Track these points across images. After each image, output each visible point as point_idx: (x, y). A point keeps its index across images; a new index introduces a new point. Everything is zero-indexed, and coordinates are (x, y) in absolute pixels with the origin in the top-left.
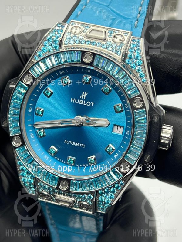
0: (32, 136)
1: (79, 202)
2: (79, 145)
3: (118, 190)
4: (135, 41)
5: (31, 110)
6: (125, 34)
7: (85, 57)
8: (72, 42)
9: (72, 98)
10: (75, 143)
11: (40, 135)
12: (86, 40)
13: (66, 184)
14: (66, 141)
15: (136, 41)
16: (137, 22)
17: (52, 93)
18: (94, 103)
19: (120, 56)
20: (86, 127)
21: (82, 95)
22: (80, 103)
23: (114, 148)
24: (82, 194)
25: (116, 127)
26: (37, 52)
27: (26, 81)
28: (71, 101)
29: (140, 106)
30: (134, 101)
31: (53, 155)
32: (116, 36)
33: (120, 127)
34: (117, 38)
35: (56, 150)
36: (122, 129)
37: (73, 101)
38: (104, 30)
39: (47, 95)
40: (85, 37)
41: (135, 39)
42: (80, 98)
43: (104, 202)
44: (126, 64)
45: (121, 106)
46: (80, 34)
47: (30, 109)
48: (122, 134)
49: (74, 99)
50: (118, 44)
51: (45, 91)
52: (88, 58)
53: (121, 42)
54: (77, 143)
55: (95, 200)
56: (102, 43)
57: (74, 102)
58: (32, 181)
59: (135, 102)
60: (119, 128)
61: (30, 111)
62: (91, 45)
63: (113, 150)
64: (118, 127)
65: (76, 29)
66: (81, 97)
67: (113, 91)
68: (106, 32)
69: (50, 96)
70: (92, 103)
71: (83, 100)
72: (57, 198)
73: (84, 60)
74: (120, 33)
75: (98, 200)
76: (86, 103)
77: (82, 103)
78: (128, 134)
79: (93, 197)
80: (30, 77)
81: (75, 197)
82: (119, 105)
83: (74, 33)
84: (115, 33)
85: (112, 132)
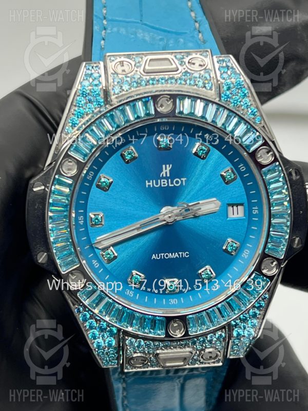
0: (96, 263)
1: (201, 351)
2: (178, 256)
3: (262, 310)
4: (222, 62)
5: (82, 221)
6: (203, 56)
7: (159, 105)
8: (126, 87)
9: (147, 181)
10: (170, 254)
13: (179, 325)
14: (154, 255)
16: (201, 34)
17: (111, 182)
19: (212, 90)
21: (162, 171)
22: (162, 186)
24: (207, 334)
25: (231, 208)
26: (67, 119)
27: (66, 172)
28: (147, 186)
29: (270, 160)
30: (258, 155)
32: (190, 61)
33: (237, 206)
34: (194, 64)
35: (142, 275)
36: (240, 208)
37: (149, 185)
38: (169, 57)
39: (102, 188)
40: (144, 74)
42: (161, 176)
45: (233, 171)
46: (133, 71)
47: (80, 219)
48: (244, 216)
49: (151, 181)
51: (98, 182)
52: (165, 105)
53: (204, 67)
54: (174, 254)
55: (229, 338)
56: (176, 77)
57: (151, 186)
58: (113, 342)
60: (235, 207)
61: (81, 222)
63: (237, 246)
64: (233, 207)
65: (122, 66)
66: (163, 175)
67: (213, 150)
69: (109, 187)
70: (182, 179)
71: (166, 178)
72: (162, 356)
73: (159, 110)
76: (172, 183)
77: (167, 185)
78: (255, 212)
79: (226, 334)
80: (73, 162)
81: (193, 344)
82: (228, 170)
83: (123, 72)
84: (187, 57)
85: (227, 217)
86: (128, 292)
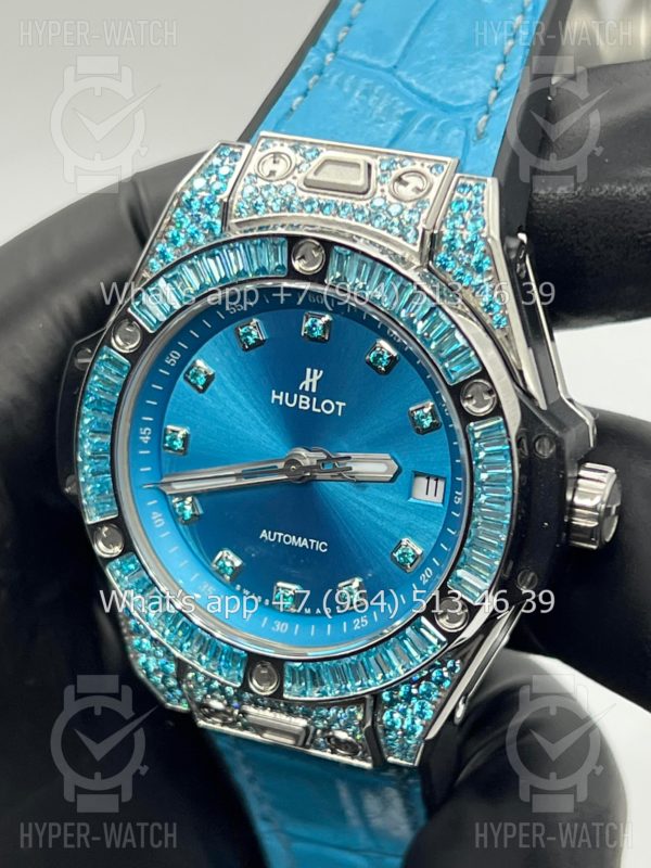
0: (158, 519)
1: (324, 730)
2: (306, 545)
3: (443, 690)
4: (467, 190)
5: (148, 438)
6: (434, 170)
7: (298, 257)
9: (274, 392)
10: (294, 537)
11: (183, 515)
12: (306, 196)
13: (270, 674)
14: (264, 531)
15: (471, 188)
16: (485, 117)
17: (209, 379)
18: (344, 404)
19: (415, 244)
20: (324, 483)
21: (304, 379)
22: (301, 407)
23: (419, 551)
24: (328, 705)
25: (422, 481)
26: (154, 245)
27: (121, 343)
28: (273, 401)
29: (486, 409)
30: (466, 393)
31: (228, 578)
32: (404, 177)
33: (437, 480)
34: (406, 184)
35: (238, 563)
36: (441, 484)
37: (277, 401)
38: (361, 159)
39: (195, 386)
40: (304, 187)
41: (469, 182)
42: (301, 388)
43: (402, 729)
44: (437, 271)
45: (432, 412)
46: (287, 177)
47: (144, 433)
48: (443, 503)
49: (282, 393)
50: (410, 206)
51: (187, 373)
52: (308, 257)
54: (300, 539)
55: (373, 723)
56: (358, 204)
57: (281, 403)
58: (172, 668)
59: (469, 396)
60: (432, 482)
61: (145, 439)
62: (321, 215)
63: (416, 557)
64: (428, 478)
65: (275, 162)
66: (304, 387)
67: (404, 361)
68: (369, 166)
69: (206, 386)
70: (337, 403)
71: (310, 394)
72: (253, 719)
73: (297, 265)
74: (418, 166)
75: (381, 722)
76: (318, 406)
77: (308, 406)
78: (458, 501)
79: (364, 714)
80: (134, 329)
81: (306, 715)
82: (423, 408)
83: (270, 175)
84: (402, 166)
85: (410, 496)
86: (205, 587)
